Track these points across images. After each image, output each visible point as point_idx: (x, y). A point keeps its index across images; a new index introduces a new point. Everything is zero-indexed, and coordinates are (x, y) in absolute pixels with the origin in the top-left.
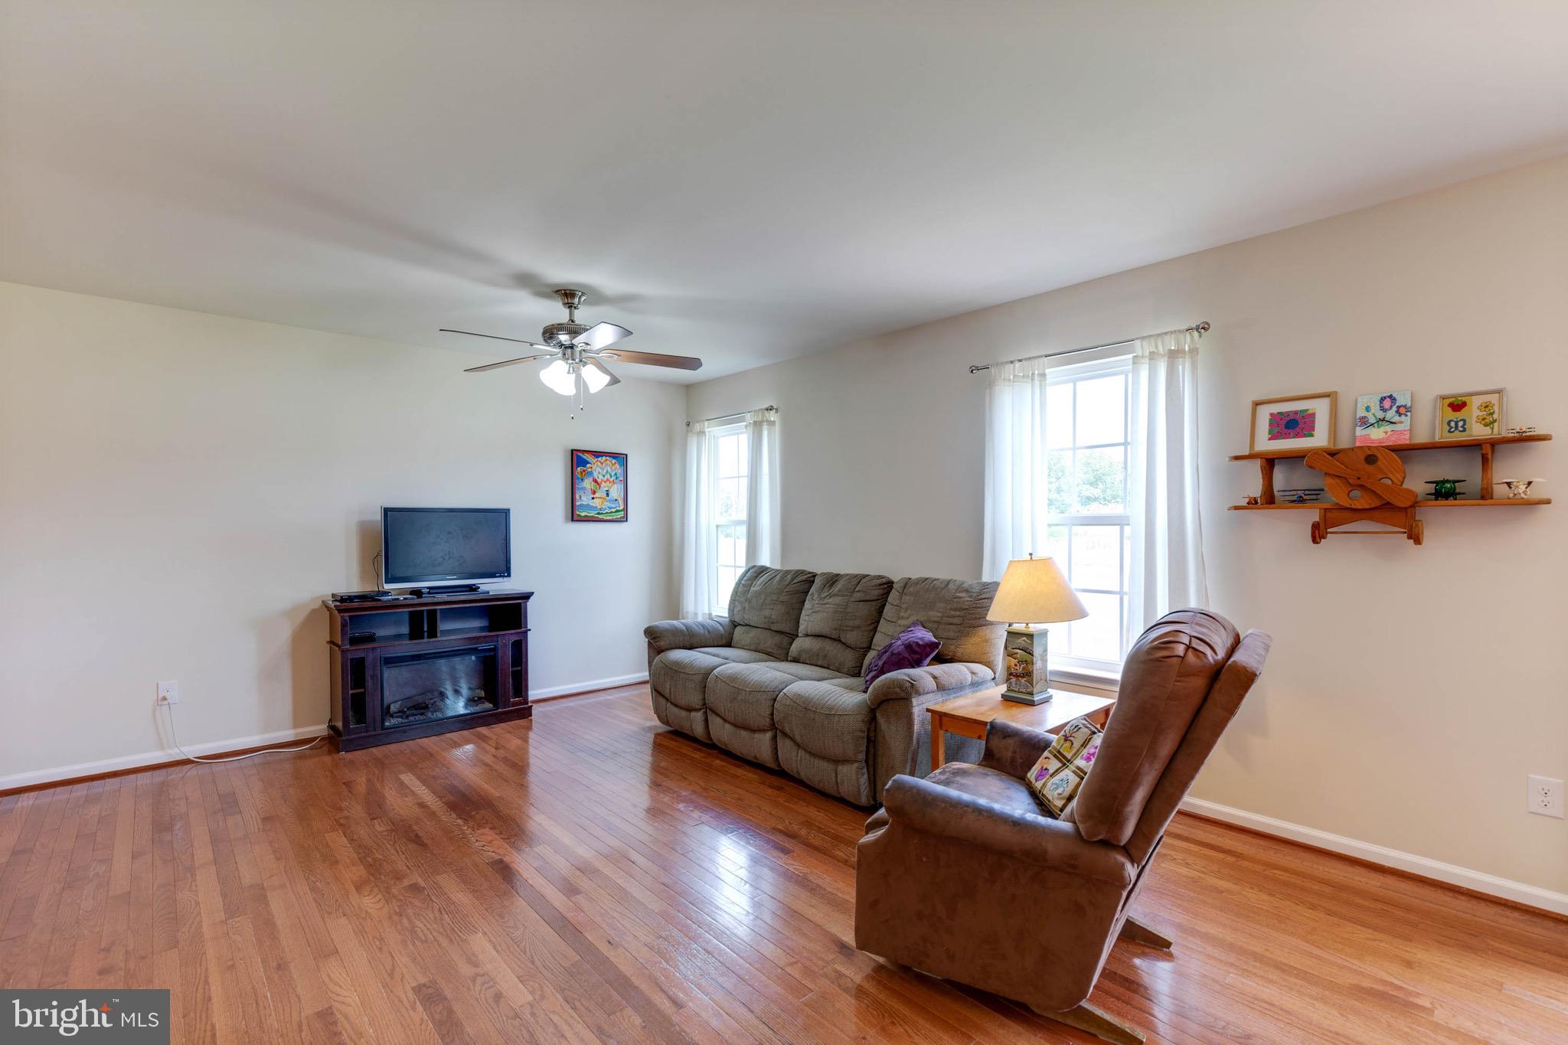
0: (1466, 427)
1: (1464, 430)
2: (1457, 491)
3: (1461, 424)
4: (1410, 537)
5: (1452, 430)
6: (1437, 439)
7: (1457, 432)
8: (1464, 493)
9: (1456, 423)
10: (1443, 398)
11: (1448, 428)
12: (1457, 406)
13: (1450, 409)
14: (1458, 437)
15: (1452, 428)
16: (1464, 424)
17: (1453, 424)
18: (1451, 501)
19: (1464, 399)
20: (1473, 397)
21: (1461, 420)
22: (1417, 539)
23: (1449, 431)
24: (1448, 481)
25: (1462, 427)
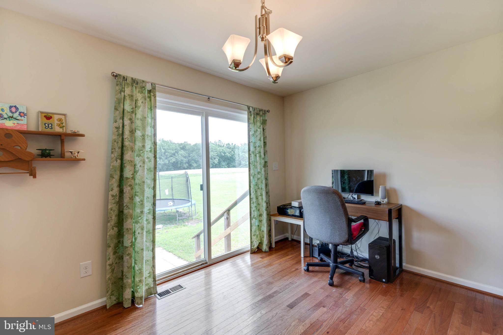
0: (52, 127)
1: (52, 128)
2: (51, 154)
3: (50, 125)
4: (31, 175)
5: (47, 127)
6: (40, 130)
7: (49, 129)
8: (54, 155)
9: (48, 125)
10: (42, 113)
11: (45, 126)
12: (48, 117)
13: (45, 118)
14: (49, 130)
15: (46, 126)
16: (52, 126)
17: (47, 125)
18: (48, 158)
19: (51, 115)
20: (55, 115)
21: (50, 124)
22: (35, 177)
23: (45, 128)
24: (47, 150)
25: (51, 127)
